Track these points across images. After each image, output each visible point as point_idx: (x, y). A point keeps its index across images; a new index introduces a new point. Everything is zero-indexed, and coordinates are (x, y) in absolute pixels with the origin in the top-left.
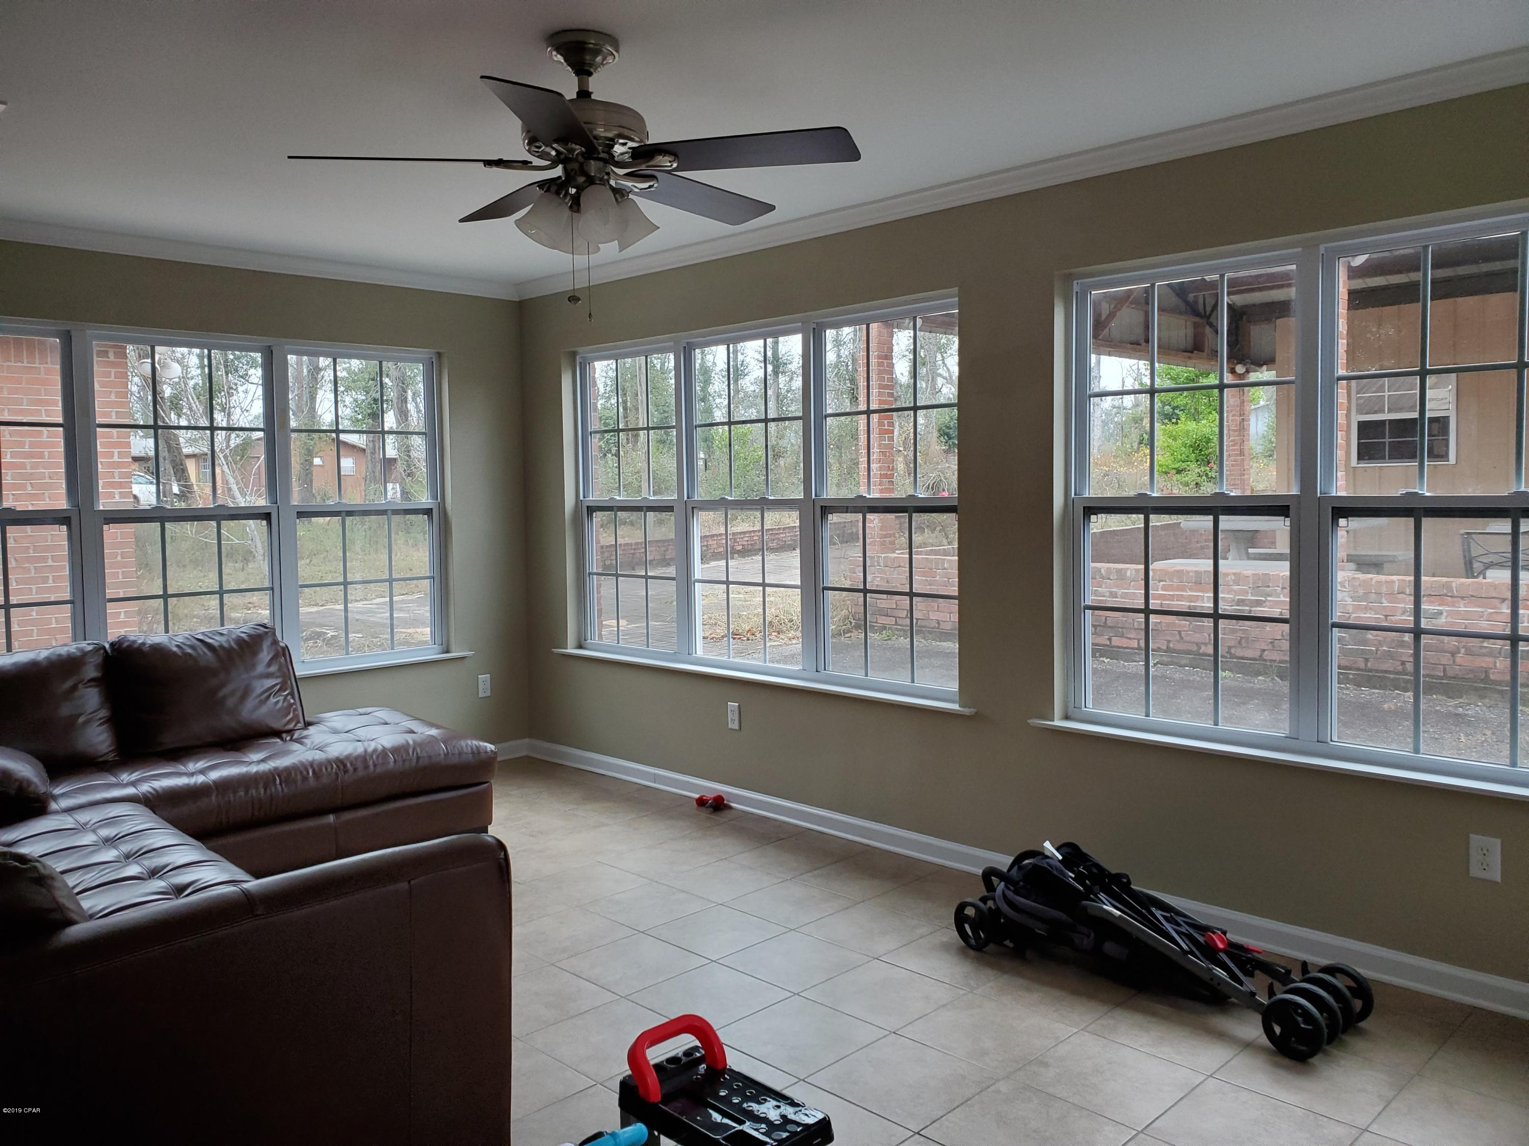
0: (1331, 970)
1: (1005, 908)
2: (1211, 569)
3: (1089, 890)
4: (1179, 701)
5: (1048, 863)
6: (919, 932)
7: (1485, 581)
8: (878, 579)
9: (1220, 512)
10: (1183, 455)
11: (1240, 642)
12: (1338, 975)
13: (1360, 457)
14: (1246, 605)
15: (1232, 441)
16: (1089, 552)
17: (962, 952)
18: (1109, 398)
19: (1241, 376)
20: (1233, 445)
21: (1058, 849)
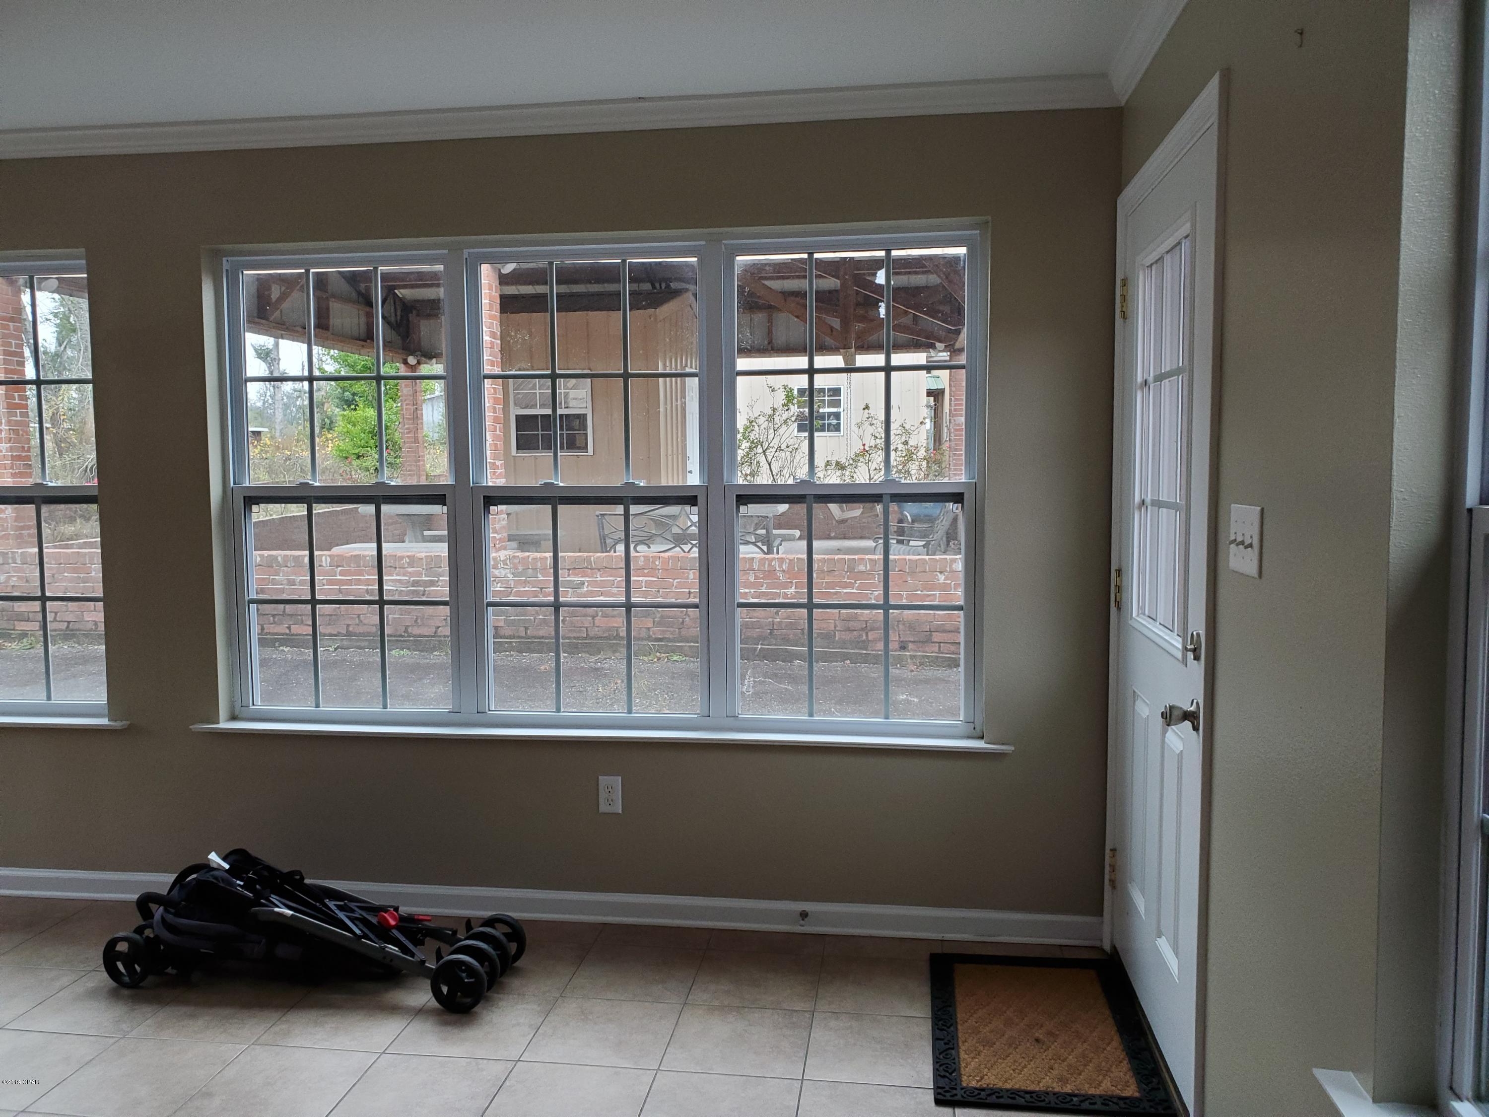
0: (491, 922)
1: (165, 935)
2: (375, 553)
3: (258, 895)
4: (359, 683)
5: (213, 876)
6: (58, 984)
7: (615, 554)
8: (14, 579)
9: (381, 501)
10: (363, 441)
11: (416, 621)
12: (497, 925)
13: (519, 448)
14: (420, 586)
15: (408, 429)
16: (251, 541)
17: (114, 995)
18: (290, 383)
19: (413, 368)
20: (408, 433)
21: (224, 859)
